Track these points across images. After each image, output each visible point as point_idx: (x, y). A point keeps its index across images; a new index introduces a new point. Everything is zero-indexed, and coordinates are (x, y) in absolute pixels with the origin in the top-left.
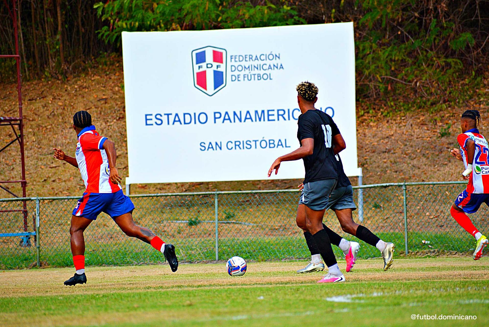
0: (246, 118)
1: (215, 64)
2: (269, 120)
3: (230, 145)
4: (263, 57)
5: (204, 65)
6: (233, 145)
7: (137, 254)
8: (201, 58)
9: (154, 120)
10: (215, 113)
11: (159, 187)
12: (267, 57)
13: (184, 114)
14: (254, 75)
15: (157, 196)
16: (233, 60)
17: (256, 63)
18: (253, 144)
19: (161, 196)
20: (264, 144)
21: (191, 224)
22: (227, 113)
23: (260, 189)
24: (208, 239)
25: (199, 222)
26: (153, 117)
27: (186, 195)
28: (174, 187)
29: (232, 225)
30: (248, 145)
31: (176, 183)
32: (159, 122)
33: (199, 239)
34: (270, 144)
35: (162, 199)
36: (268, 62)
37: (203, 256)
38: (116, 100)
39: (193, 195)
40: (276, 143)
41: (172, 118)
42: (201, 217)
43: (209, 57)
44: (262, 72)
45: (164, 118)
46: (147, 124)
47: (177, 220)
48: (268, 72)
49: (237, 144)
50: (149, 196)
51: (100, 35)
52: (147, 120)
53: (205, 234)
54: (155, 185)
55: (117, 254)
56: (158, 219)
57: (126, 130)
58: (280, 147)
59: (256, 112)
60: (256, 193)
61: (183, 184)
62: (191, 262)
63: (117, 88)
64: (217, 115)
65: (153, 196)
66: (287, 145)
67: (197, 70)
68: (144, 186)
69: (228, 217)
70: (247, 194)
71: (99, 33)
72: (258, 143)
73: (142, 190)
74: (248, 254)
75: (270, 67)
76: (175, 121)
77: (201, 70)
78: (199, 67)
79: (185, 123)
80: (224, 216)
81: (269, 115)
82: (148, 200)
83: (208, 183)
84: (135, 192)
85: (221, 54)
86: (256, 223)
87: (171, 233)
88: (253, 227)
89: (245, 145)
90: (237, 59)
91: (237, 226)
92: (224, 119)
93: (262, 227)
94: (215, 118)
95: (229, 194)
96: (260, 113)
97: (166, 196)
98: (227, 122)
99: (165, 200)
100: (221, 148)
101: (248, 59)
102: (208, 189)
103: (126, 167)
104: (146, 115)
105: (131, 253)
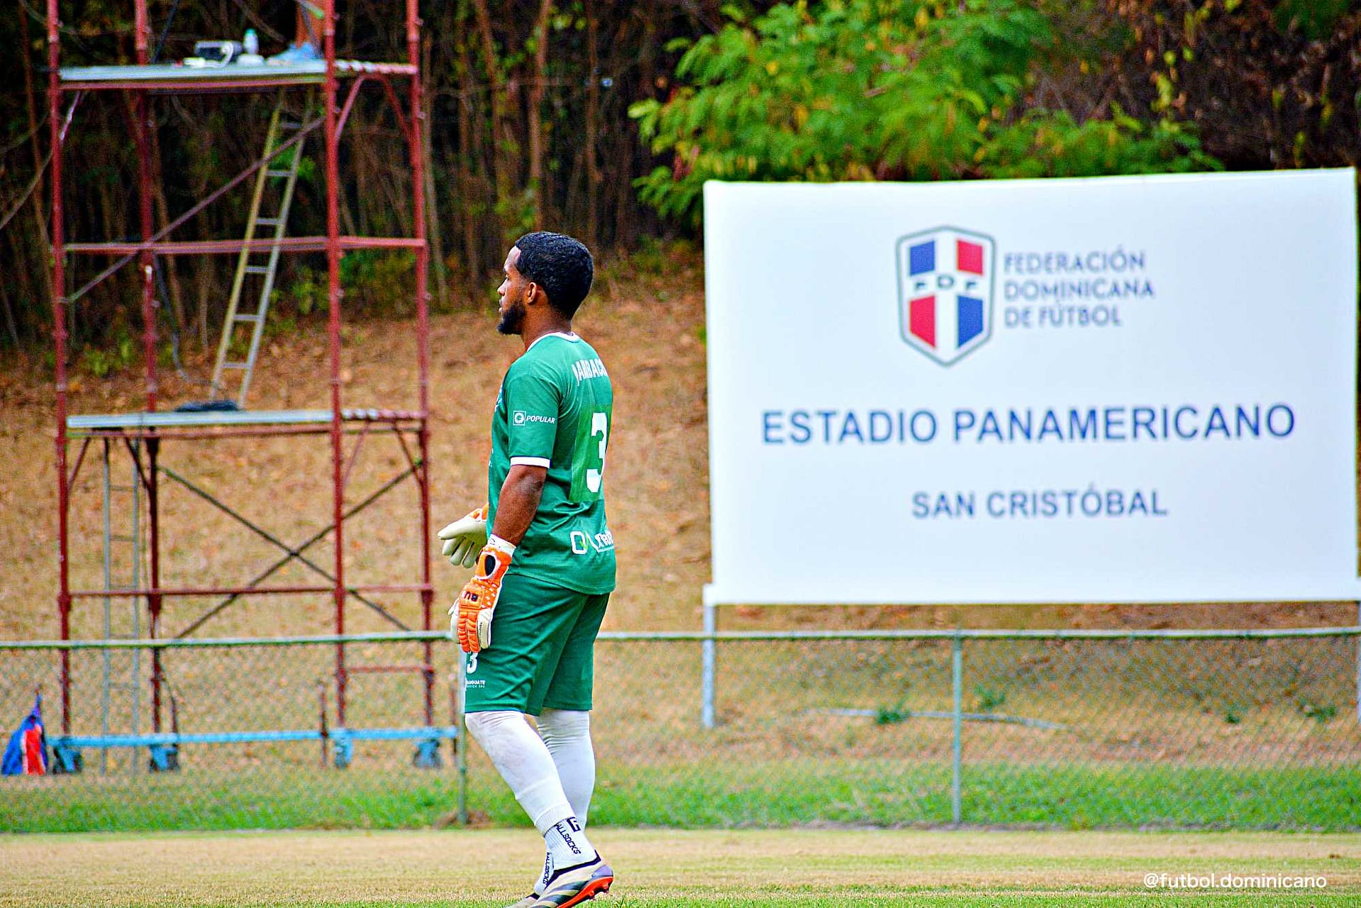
0: (1044, 430)
1: (962, 278)
2: (1108, 436)
3: (998, 504)
4: (1097, 262)
5: (929, 278)
6: (1006, 504)
7: (733, 797)
8: (922, 259)
9: (788, 429)
10: (958, 414)
11: (796, 613)
12: (1109, 262)
13: (873, 415)
14: (1071, 310)
15: (793, 639)
16: (1013, 268)
17: (1077, 277)
18: (1062, 502)
19: (805, 639)
20: (1092, 503)
21: (884, 719)
22: (990, 415)
23: (1078, 626)
24: (933, 761)
25: (908, 716)
26: (785, 421)
27: (874, 639)
28: (839, 616)
29: (997, 727)
30: (1048, 504)
31: (844, 607)
32: (801, 434)
33: (906, 762)
34: (1109, 503)
35: (805, 647)
36: (1111, 276)
37: (918, 810)
38: (681, 370)
39: (894, 639)
40: (1128, 502)
41: (836, 425)
42: (913, 702)
43: (946, 258)
44: (1091, 303)
45: (817, 424)
46: (767, 440)
47: (847, 707)
48: (1110, 303)
49: (1018, 502)
50: (771, 639)
51: (644, 194)
52: (767, 427)
53: (923, 748)
54: (786, 609)
55: (680, 795)
56: (794, 704)
57: (707, 456)
58: (1138, 513)
59: (1074, 414)
60: (1070, 639)
61: (863, 610)
62: (882, 825)
63: (686, 340)
64: (965, 420)
65: (779, 639)
66: (1160, 507)
67: (911, 294)
68: (757, 613)
69: (989, 704)
70: (1043, 639)
71: (642, 187)
72: (1077, 501)
73: (749, 622)
74: (1044, 809)
75: (1116, 289)
76: (845, 432)
77: (923, 293)
78: (919, 285)
79: (873, 439)
80: (978, 700)
81: (1108, 423)
82: (767, 649)
83: (932, 608)
84: (731, 627)
85: (979, 250)
86: (1065, 721)
87: (827, 744)
88: (1057, 733)
89: (1040, 505)
90: (1024, 265)
91: (1012, 729)
92: (984, 431)
93: (1082, 737)
94: (958, 427)
95: (993, 639)
96: (1083, 416)
97: (819, 639)
98: (991, 439)
99: (813, 650)
100: (971, 511)
101: (1054, 264)
102: (932, 624)
103: (707, 558)
104: (767, 415)
105: (717, 793)
